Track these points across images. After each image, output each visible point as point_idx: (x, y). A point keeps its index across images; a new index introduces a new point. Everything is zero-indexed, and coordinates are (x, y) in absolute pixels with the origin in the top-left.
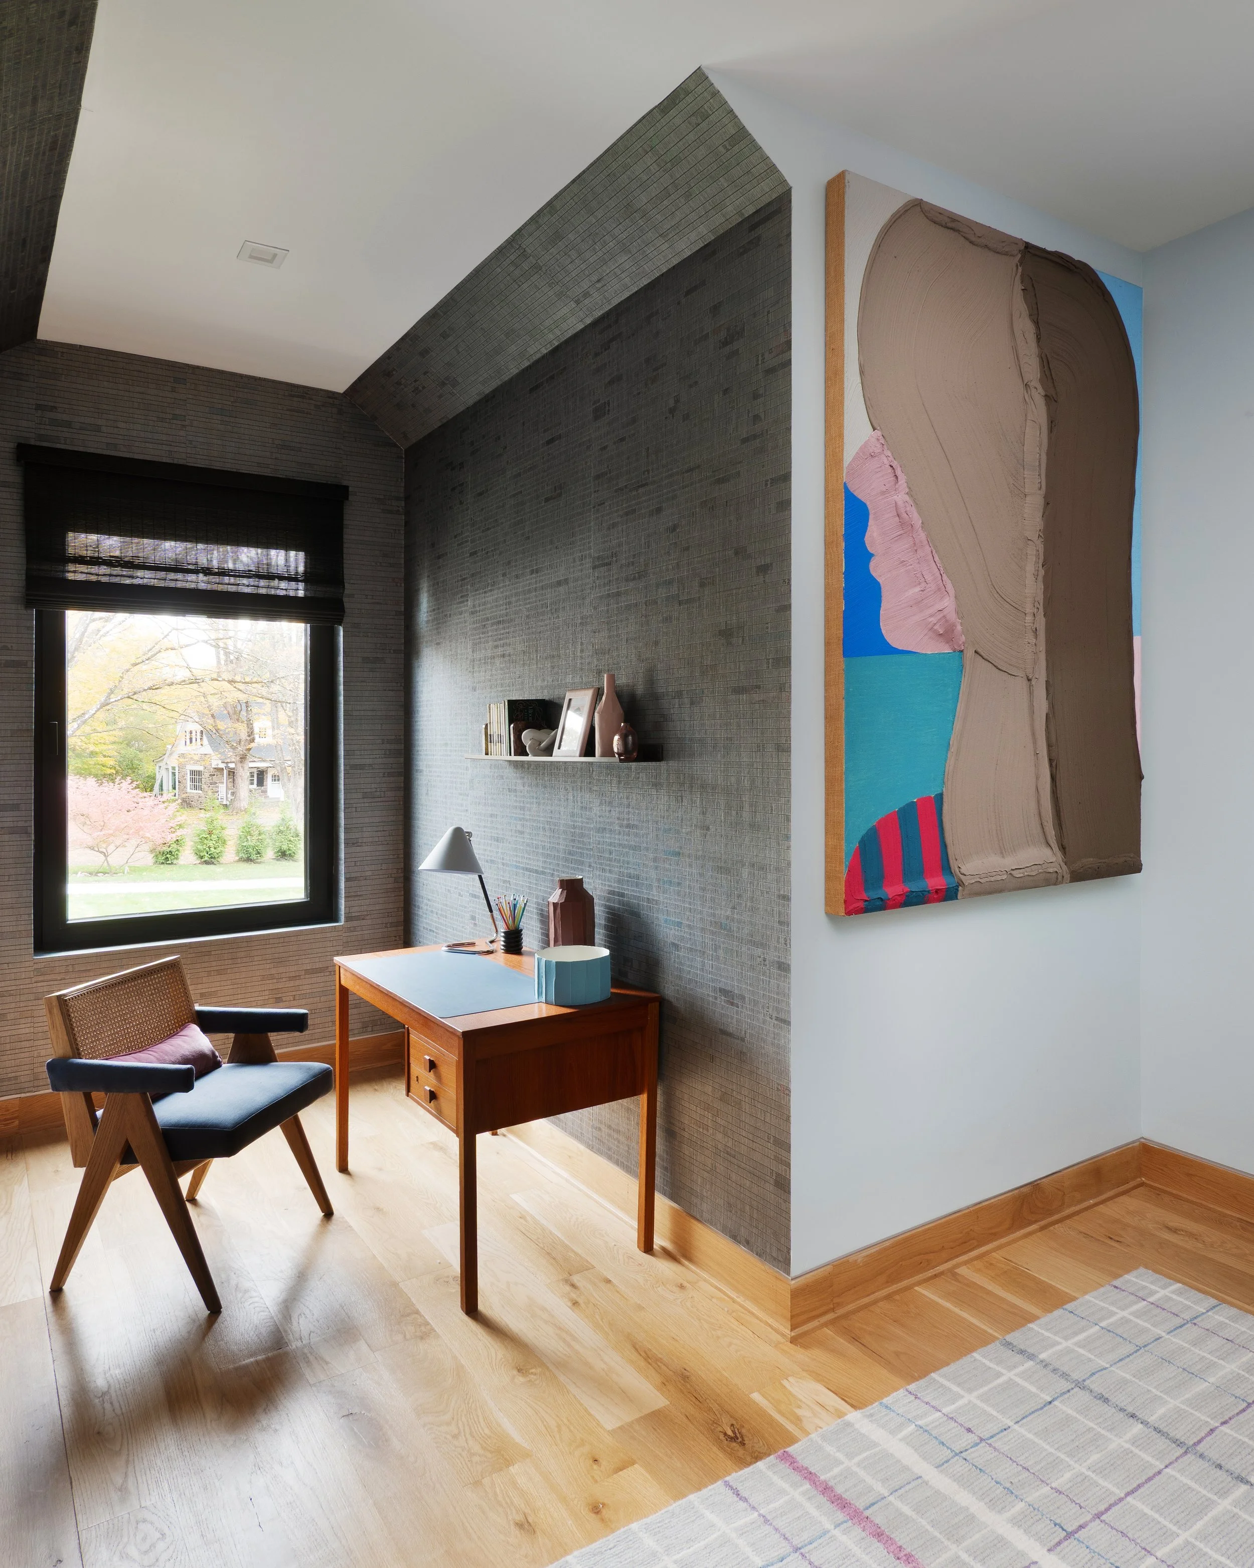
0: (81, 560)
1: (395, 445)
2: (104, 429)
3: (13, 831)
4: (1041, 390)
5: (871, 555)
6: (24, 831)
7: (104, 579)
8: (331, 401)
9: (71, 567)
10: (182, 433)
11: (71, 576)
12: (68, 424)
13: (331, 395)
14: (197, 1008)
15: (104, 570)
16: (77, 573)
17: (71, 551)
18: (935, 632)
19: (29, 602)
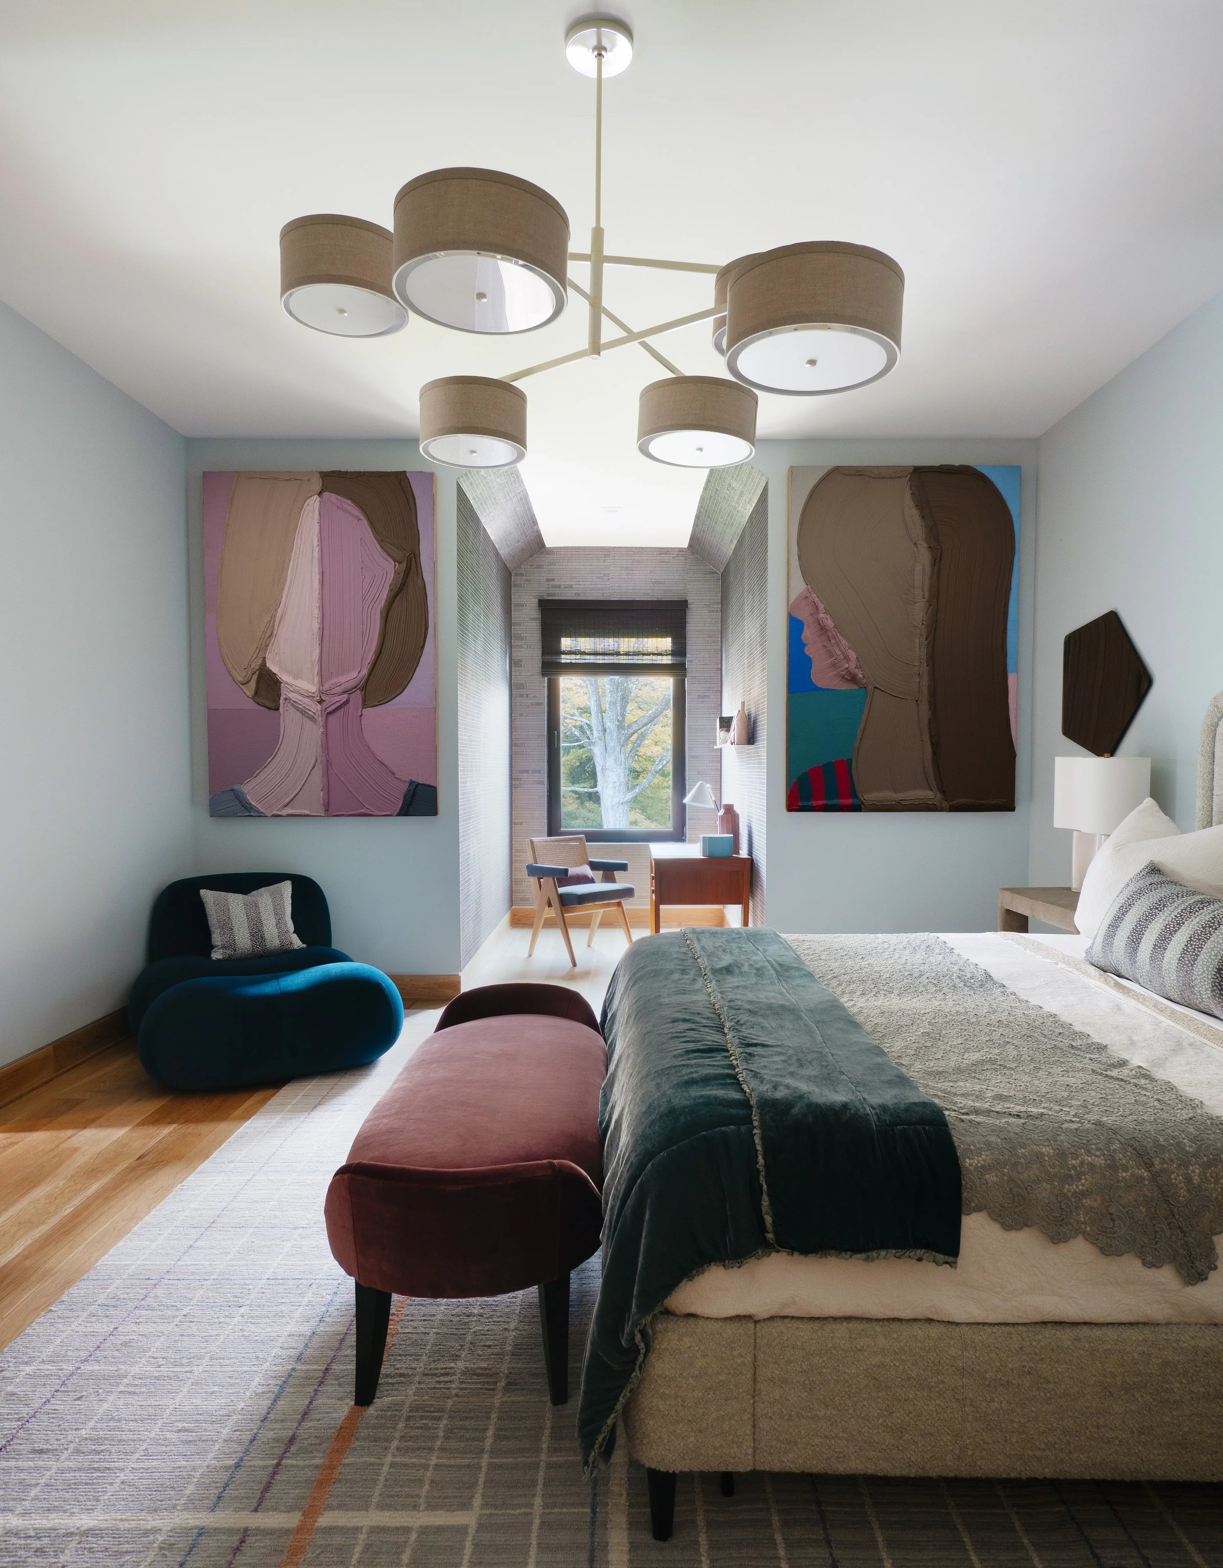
0: (565, 653)
1: (716, 573)
2: (574, 586)
3: (539, 783)
4: (925, 545)
5: (805, 645)
6: (542, 783)
7: (573, 661)
8: (681, 553)
9: (563, 656)
10: (608, 583)
11: (563, 661)
12: (559, 587)
13: (681, 550)
14: (590, 860)
15: (573, 657)
16: (565, 659)
17: (563, 648)
18: (846, 679)
19: (544, 674)
